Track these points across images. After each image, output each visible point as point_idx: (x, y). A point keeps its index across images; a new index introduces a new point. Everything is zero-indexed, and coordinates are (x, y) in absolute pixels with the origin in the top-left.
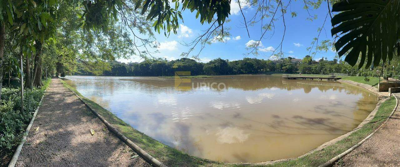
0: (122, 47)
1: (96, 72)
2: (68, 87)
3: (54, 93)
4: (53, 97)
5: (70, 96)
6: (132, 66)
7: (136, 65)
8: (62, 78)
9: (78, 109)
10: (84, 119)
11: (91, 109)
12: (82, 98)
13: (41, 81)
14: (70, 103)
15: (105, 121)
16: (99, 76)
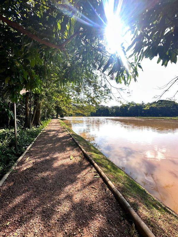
0: (102, 95)
1: (86, 114)
2: (64, 125)
3: (50, 131)
4: (49, 134)
5: (63, 132)
6: (114, 108)
7: (116, 108)
8: (62, 118)
9: (66, 141)
10: (68, 149)
11: (75, 141)
12: (72, 133)
13: (40, 121)
14: (61, 138)
15: (83, 149)
16: (88, 116)
